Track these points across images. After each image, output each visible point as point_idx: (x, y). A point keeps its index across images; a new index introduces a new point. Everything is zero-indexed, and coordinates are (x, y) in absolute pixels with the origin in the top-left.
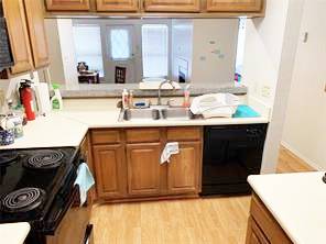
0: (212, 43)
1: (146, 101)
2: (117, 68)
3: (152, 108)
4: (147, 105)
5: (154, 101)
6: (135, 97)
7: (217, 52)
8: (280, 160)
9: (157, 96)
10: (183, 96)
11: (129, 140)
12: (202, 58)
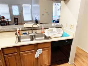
0: (45, 10)
1: (27, 32)
2: (15, 18)
3: (29, 35)
4: (27, 33)
5: (30, 32)
6: (22, 30)
7: (47, 13)
8: (76, 51)
9: (31, 30)
10: (41, 29)
11: (21, 51)
12: (43, 15)
